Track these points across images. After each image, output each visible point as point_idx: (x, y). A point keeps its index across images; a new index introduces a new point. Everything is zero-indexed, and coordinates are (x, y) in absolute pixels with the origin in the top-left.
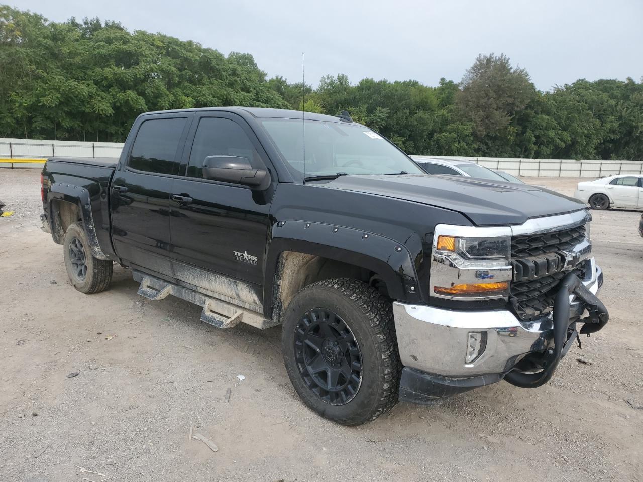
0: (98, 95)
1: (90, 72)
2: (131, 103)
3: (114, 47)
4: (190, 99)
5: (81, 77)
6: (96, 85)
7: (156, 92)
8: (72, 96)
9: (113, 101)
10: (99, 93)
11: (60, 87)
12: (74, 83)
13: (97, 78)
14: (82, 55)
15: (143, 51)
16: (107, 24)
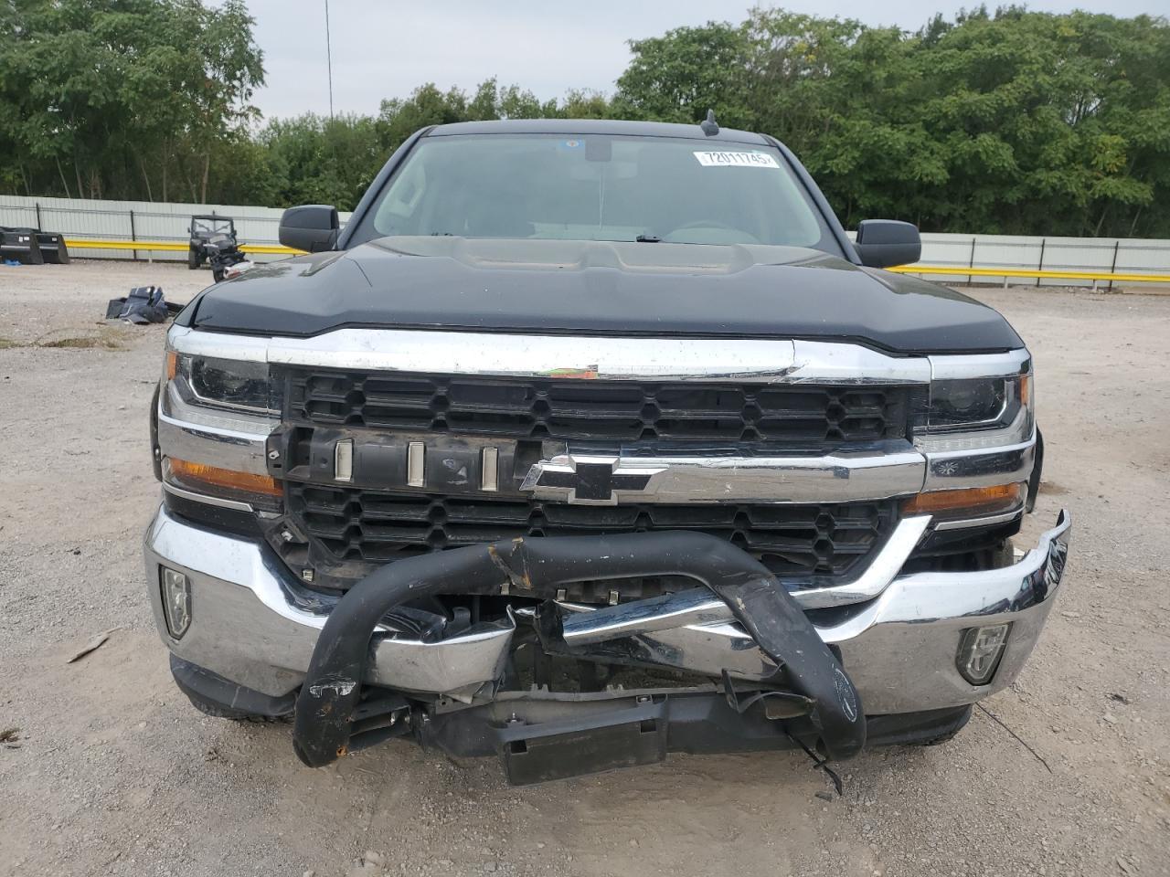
0: (926, 148)
1: (920, 109)
2: (984, 157)
3: (970, 54)
4: (1118, 139)
5: (904, 118)
6: (927, 129)
7: (1041, 131)
8: (879, 152)
9: (951, 156)
10: (927, 144)
11: (861, 139)
12: (885, 130)
13: (929, 118)
14: (911, 78)
15: (1029, 52)
16: (999, 13)
